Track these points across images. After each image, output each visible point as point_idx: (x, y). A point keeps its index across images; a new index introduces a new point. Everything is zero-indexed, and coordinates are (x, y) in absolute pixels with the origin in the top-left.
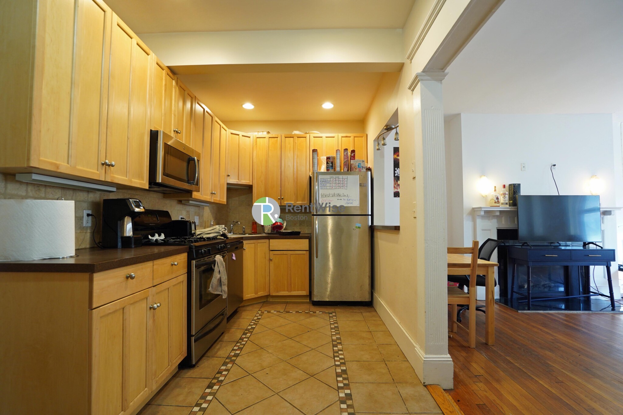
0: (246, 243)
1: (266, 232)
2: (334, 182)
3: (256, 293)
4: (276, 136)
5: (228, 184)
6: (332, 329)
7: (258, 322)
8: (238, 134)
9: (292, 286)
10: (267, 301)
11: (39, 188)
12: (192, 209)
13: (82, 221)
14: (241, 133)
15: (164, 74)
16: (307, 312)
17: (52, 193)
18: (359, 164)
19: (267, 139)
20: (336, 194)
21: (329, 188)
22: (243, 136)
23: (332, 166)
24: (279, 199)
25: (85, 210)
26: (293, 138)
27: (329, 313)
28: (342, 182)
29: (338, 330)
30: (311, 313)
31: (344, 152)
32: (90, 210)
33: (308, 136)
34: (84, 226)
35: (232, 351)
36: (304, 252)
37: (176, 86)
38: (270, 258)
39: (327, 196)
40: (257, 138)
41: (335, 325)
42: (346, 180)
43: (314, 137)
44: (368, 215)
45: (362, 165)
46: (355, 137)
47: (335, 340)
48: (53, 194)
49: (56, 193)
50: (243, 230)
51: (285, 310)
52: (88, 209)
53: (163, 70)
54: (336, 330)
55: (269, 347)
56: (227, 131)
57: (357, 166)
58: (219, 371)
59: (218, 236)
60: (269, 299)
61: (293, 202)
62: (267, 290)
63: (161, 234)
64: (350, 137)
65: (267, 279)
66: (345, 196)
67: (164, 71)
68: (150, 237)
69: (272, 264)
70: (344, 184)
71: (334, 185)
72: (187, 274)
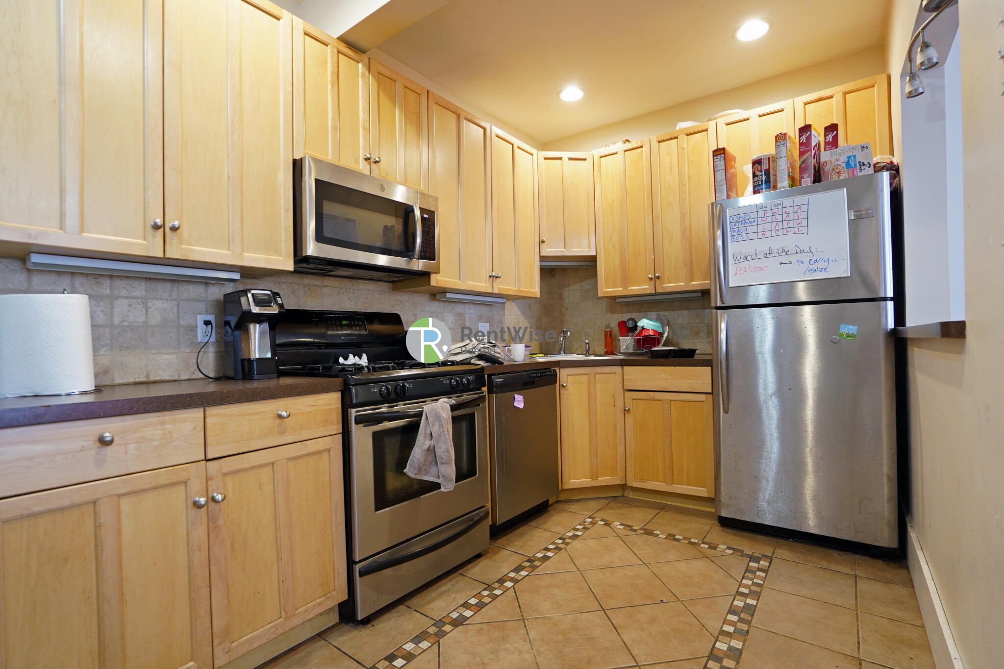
0: (568, 373)
1: (622, 351)
2: (769, 220)
3: (594, 477)
4: (639, 144)
5: (542, 258)
6: (732, 611)
7: (567, 544)
8: (559, 156)
9: (675, 473)
10: (623, 496)
11: (98, 280)
12: (469, 309)
13: (194, 333)
14: (565, 155)
15: (329, 53)
16: (696, 541)
17: (125, 288)
18: (849, 157)
19: (620, 156)
20: (774, 251)
21: (754, 236)
22: (570, 159)
23: (768, 181)
24: (651, 279)
25: (199, 314)
26: (676, 140)
27: (752, 558)
28: (791, 217)
29: (749, 623)
30: (702, 545)
31: (800, 136)
32: (212, 314)
33: (711, 125)
34: (199, 341)
35: (460, 606)
36: (702, 397)
37: (367, 73)
38: (626, 406)
39: (749, 258)
40: (601, 157)
41: (749, 601)
42: (804, 208)
43: (727, 124)
44: (885, 299)
45: (861, 157)
46: (845, 94)
47: (721, 655)
48: (127, 290)
49: (134, 288)
50: (586, 348)
51: (645, 527)
52: (207, 313)
53: (327, 45)
54: (741, 620)
55: (540, 621)
56: (535, 156)
57: (844, 165)
58: (395, 653)
59: (472, 358)
60: (627, 492)
61: (683, 284)
62: (620, 473)
63: (362, 355)
64: (832, 97)
65: (620, 450)
66: (803, 252)
67: (329, 46)
68: (341, 360)
69: (630, 419)
70: (799, 221)
71: (768, 227)
72: (340, 436)
